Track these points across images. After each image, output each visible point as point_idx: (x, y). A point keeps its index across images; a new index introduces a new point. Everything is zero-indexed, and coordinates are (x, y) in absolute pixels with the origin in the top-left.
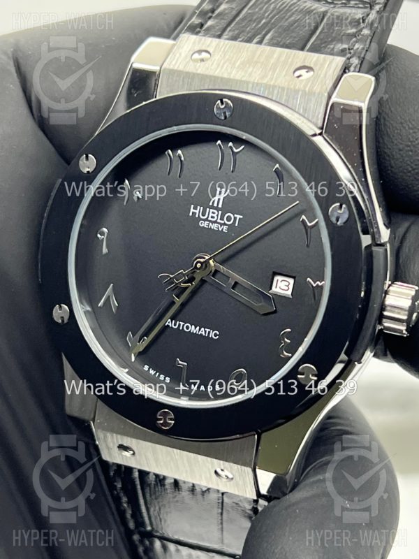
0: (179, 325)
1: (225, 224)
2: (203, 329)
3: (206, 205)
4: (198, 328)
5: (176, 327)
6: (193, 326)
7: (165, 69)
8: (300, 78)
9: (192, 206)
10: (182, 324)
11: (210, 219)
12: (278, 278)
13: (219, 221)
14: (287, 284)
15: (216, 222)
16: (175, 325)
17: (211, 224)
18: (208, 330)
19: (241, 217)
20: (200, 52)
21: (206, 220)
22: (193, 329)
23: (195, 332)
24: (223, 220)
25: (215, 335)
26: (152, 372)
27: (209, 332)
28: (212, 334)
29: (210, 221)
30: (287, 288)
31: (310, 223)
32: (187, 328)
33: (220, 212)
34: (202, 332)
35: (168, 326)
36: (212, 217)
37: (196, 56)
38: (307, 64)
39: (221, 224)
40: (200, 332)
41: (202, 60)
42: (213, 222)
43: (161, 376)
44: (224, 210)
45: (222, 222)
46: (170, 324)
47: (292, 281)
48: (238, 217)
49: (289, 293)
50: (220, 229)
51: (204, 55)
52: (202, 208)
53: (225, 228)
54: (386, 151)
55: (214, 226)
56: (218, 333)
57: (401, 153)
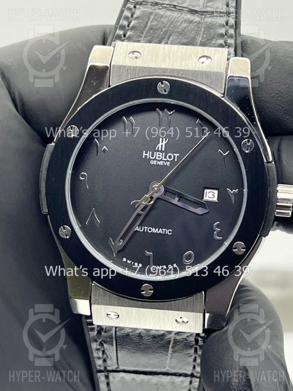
0: (144, 229)
1: (168, 161)
2: (161, 229)
3: (154, 150)
4: (157, 229)
5: (142, 230)
6: (154, 229)
7: (113, 65)
8: (204, 64)
9: (144, 152)
10: (146, 228)
11: (157, 158)
12: (207, 191)
13: (163, 159)
14: (213, 194)
15: (161, 160)
16: (141, 230)
17: (158, 162)
18: (164, 230)
19: (178, 155)
20: (133, 52)
21: (155, 159)
22: (154, 230)
23: (155, 232)
24: (166, 158)
25: (170, 232)
26: (129, 262)
27: (165, 231)
28: (167, 232)
29: (157, 160)
30: (213, 196)
31: (224, 153)
32: (150, 230)
33: (164, 154)
34: (161, 231)
35: (137, 230)
36: (159, 157)
37: (131, 55)
38: (205, 54)
39: (165, 161)
40: (159, 232)
41: (136, 58)
42: (159, 161)
43: (136, 263)
44: (166, 152)
45: (166, 159)
46: (138, 229)
47: (216, 192)
48: (176, 155)
49: (215, 199)
50: (165, 164)
51: (136, 54)
52: (151, 152)
53: (168, 163)
54: (264, 99)
55: (161, 163)
56: (171, 231)
57: (274, 98)
